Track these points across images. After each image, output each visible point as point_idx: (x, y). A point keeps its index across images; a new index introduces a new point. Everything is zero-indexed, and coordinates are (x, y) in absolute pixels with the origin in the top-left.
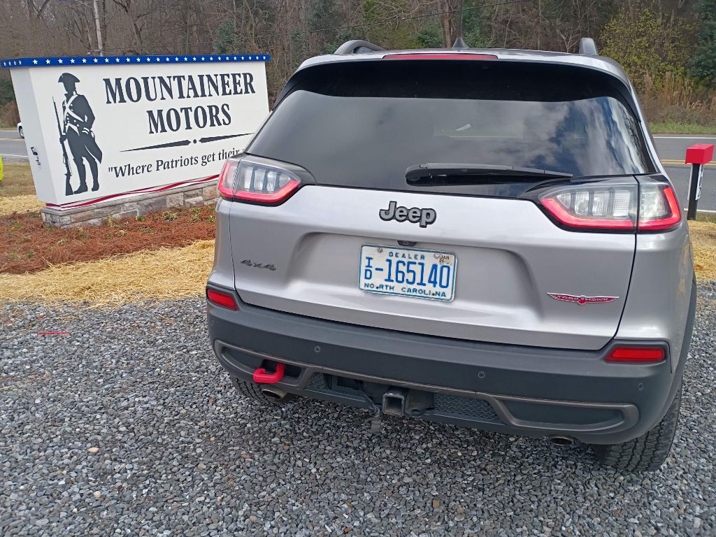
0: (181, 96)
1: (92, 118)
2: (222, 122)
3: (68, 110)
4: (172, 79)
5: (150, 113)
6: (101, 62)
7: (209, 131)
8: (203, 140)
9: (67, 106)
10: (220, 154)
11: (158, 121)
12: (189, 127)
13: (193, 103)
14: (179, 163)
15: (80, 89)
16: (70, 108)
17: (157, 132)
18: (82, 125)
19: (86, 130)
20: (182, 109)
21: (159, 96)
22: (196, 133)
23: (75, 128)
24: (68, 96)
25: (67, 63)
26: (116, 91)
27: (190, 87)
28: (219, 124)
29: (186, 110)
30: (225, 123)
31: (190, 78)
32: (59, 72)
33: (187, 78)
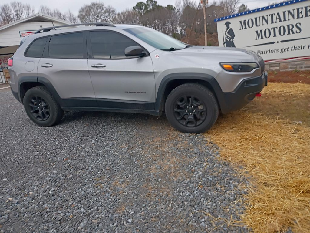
0: (272, 22)
1: (234, 36)
2: (295, 32)
3: (227, 34)
4: (268, 16)
5: (257, 32)
6: (237, 15)
7: (286, 37)
8: (282, 42)
9: (227, 32)
10: (292, 48)
11: (260, 35)
12: (275, 36)
13: (278, 25)
14: (268, 52)
15: (231, 26)
16: (227, 33)
17: (259, 39)
18: (230, 39)
19: (232, 40)
20: (272, 29)
21: (261, 24)
22: (279, 38)
23: (228, 40)
24: (227, 29)
25: (226, 18)
26: (243, 25)
27: (278, 17)
28: (293, 33)
29: (274, 29)
30: (297, 32)
31: (278, 14)
32: (225, 21)
33: (276, 14)
